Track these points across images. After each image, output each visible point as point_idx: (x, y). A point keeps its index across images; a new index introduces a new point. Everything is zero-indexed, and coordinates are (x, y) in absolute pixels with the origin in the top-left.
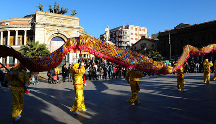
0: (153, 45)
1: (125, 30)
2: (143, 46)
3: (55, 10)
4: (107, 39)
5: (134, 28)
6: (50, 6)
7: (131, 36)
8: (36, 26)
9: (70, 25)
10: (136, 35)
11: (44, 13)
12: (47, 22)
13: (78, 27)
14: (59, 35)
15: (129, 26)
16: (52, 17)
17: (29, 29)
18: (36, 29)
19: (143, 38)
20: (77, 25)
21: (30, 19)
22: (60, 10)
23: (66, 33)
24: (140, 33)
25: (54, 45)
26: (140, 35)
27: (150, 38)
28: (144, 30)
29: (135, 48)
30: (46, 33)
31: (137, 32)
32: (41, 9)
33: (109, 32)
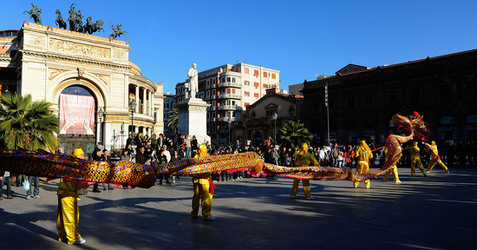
0: (291, 109)
1: (231, 74)
2: (271, 110)
3: (71, 22)
4: (193, 94)
5: (252, 70)
6: (58, 13)
7: (245, 88)
8: (25, 58)
9: (107, 59)
10: (256, 85)
11: (45, 29)
12: (50, 50)
13: (127, 63)
14: (81, 82)
15: (240, 65)
16: (64, 39)
17: (5, 64)
18: (25, 66)
19: (271, 92)
20: (125, 60)
21: (8, 41)
22: (84, 24)
23: (98, 77)
24: (265, 81)
25: (69, 105)
26: (265, 86)
27: (286, 92)
28: (274, 77)
29: (254, 114)
30: (48, 75)
31: (257, 80)
32: (36, 19)
33: (197, 77)
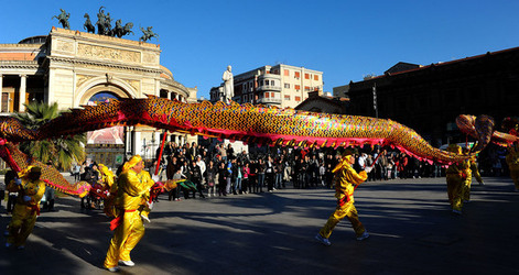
1: (269, 77)
3: (100, 26)
5: (292, 72)
6: (87, 16)
7: (285, 91)
8: (52, 64)
9: (137, 63)
10: (297, 88)
11: (73, 34)
12: (78, 56)
13: (158, 67)
14: (110, 88)
15: (279, 66)
16: (93, 44)
17: (33, 72)
18: (52, 73)
19: (314, 95)
20: (155, 64)
21: (37, 47)
22: (113, 27)
23: (127, 83)
24: (307, 83)
26: (307, 88)
27: (330, 95)
28: (316, 78)
30: (76, 82)
31: (298, 82)
32: (64, 24)
33: (232, 81)
